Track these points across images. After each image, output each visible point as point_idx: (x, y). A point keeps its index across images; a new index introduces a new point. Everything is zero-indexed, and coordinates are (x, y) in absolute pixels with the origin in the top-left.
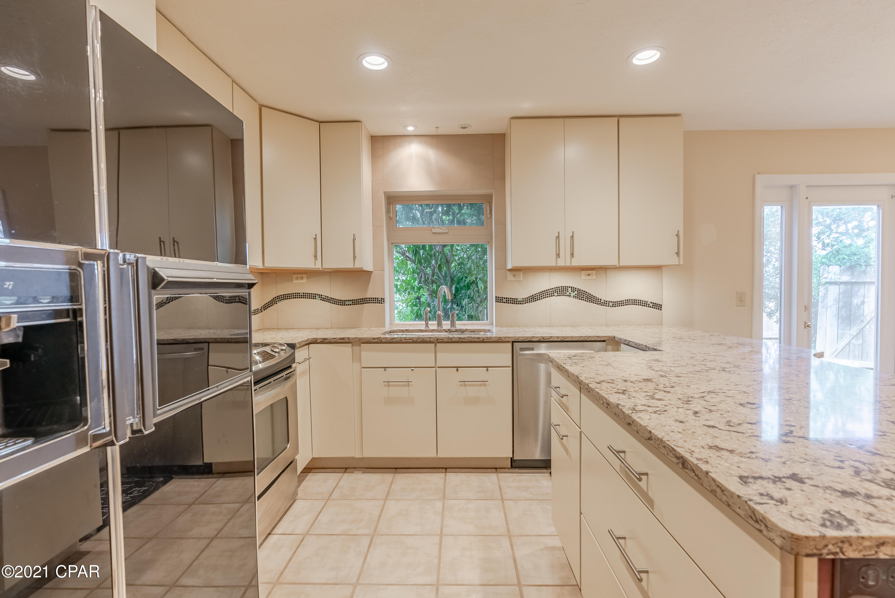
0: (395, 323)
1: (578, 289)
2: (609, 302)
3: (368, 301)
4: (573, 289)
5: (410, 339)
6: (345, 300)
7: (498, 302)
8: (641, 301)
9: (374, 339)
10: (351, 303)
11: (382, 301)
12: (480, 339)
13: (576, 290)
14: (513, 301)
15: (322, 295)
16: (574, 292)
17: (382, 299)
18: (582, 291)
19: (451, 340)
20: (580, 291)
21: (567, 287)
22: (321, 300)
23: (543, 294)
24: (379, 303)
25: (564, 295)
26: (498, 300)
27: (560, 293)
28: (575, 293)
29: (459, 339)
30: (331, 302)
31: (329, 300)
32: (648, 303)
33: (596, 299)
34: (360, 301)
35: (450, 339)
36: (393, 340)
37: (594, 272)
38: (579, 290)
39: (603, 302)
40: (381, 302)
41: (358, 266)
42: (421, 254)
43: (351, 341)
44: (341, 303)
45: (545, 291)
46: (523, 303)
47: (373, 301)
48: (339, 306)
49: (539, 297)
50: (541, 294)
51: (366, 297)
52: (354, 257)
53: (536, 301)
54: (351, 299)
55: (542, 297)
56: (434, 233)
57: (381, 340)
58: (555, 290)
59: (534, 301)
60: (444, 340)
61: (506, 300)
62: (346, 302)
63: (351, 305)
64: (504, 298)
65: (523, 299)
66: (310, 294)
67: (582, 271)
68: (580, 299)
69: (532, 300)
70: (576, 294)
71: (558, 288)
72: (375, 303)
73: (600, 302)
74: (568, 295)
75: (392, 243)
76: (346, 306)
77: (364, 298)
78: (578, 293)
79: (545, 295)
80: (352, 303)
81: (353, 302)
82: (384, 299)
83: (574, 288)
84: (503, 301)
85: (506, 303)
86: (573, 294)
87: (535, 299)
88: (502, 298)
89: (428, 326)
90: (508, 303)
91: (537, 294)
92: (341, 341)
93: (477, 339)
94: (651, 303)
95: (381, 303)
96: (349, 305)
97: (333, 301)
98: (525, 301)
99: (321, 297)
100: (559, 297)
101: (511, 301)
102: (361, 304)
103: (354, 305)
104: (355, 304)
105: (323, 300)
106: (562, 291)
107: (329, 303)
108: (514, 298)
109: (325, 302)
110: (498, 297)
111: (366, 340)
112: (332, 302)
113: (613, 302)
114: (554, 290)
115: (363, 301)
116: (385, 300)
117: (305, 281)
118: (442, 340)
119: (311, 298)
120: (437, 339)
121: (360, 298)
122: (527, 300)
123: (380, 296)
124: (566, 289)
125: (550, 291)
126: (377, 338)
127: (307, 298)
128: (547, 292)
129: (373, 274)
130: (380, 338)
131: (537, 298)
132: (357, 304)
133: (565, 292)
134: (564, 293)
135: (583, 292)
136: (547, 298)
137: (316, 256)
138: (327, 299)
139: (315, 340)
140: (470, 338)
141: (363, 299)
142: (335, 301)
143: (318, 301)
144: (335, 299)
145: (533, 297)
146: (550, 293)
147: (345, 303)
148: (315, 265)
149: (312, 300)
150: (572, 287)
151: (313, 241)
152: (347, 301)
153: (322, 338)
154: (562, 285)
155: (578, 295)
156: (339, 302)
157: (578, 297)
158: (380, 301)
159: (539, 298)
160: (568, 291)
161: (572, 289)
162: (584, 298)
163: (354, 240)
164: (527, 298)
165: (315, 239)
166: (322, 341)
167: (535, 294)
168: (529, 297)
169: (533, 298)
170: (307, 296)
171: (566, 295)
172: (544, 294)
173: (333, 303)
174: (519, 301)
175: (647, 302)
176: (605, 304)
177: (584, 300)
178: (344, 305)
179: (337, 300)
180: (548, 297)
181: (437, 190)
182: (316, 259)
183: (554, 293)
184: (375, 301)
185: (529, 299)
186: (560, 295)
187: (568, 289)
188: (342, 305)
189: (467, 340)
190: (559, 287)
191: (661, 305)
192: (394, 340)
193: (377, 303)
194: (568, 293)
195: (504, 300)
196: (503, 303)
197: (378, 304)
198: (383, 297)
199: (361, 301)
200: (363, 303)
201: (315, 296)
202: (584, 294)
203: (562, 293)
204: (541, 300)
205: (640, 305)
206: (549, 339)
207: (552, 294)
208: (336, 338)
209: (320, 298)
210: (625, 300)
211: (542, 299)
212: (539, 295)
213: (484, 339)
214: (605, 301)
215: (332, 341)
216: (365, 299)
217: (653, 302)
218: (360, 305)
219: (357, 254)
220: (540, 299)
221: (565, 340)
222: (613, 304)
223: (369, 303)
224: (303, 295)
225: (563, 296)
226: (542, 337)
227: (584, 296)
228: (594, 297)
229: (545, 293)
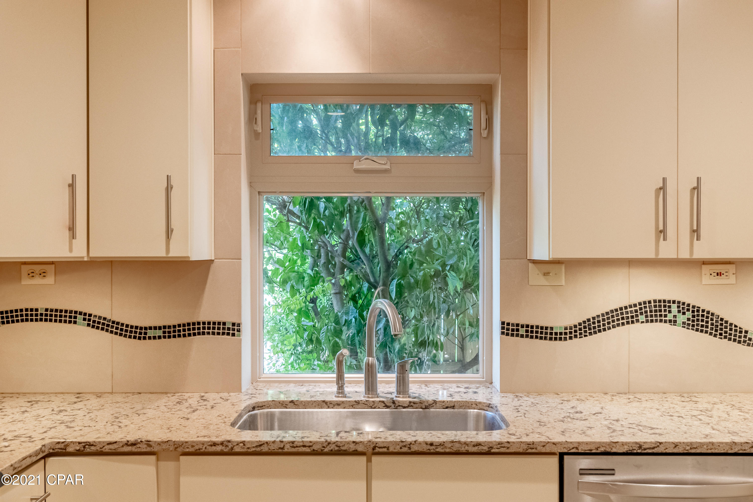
0: (264, 376)
1: (694, 307)
3: (201, 330)
4: (683, 307)
5: (304, 446)
6: (147, 325)
7: (507, 334)
9: (215, 444)
10: (159, 333)
11: (234, 330)
12: (481, 447)
13: (688, 310)
14: (542, 333)
15: (90, 315)
16: (684, 313)
17: (234, 324)
18: (703, 311)
19: (410, 448)
20: (698, 311)
21: (669, 302)
22: (89, 325)
23: (613, 316)
24: (228, 334)
25: (661, 321)
26: (508, 329)
27: (651, 316)
28: (686, 317)
29: (429, 447)
30: (112, 332)
31: (108, 325)
33: (736, 331)
34: (181, 328)
35: (405, 446)
36: (262, 448)
37: (731, 269)
38: (696, 310)
39: (751, 337)
40: (231, 332)
41: (176, 251)
42: (322, 210)
43: (156, 449)
44: (136, 332)
45: (616, 310)
46: (565, 339)
47: (214, 328)
48: (132, 340)
49: (604, 325)
50: (608, 318)
51: (195, 320)
52: (169, 232)
53: (595, 333)
54: (161, 324)
55: (609, 323)
56: (357, 171)
57: (232, 448)
58: (641, 309)
59: (591, 334)
60: (391, 449)
61: (527, 331)
62: (148, 331)
63: (160, 337)
64: (522, 326)
65: (566, 329)
66: (61, 311)
67: (703, 266)
68: (697, 330)
69: (585, 332)
70: (689, 319)
71: (647, 305)
72: (218, 334)
73: (745, 336)
74: (670, 321)
75: (259, 193)
76: (147, 341)
77: (191, 321)
78: (694, 316)
79: (618, 320)
80: (162, 335)
81: (164, 332)
82: (239, 325)
83: (684, 304)
84: (520, 333)
85: (527, 336)
86: (681, 318)
87: (594, 328)
88: (518, 325)
89: (343, 393)
90: (532, 337)
91: (598, 316)
93: (474, 446)
95: (233, 335)
96: (154, 338)
97: (117, 328)
98: (571, 333)
99: (89, 320)
100: (649, 324)
101: (537, 332)
102: (184, 336)
103: (167, 339)
104: (169, 337)
105: (93, 327)
106: (656, 311)
107: (108, 334)
108: (544, 325)
109: (99, 331)
110: (508, 324)
111: (193, 446)
112: (114, 330)
114: (637, 308)
115: (189, 330)
116: (243, 328)
117: (50, 280)
118: (385, 450)
119: (65, 322)
120: (372, 446)
121: (181, 322)
122: (576, 331)
123: (229, 319)
124: (665, 306)
125: (629, 310)
126: (222, 443)
127: (56, 321)
128: (622, 314)
129: (213, 267)
130: (229, 441)
131: (599, 326)
132: (174, 336)
133: (663, 313)
134: (661, 316)
135: (705, 313)
136: (621, 328)
137: (72, 229)
138: (103, 324)
139: (62, 446)
140: (457, 445)
141: (189, 324)
142: (122, 330)
143: (81, 329)
144: (122, 325)
145: (589, 325)
146: (629, 315)
147: (145, 333)
148: (71, 250)
149: (67, 325)
150: (679, 302)
151: (66, 192)
152: (150, 328)
153: (80, 443)
154: (658, 298)
155: (693, 321)
156: (131, 332)
157: (693, 326)
158: (229, 329)
159: (602, 327)
160: (670, 312)
161: (678, 307)
162: (707, 327)
163: (169, 189)
164: (575, 326)
165: (72, 186)
166: (79, 450)
167: (594, 318)
168: (580, 324)
169: (589, 327)
170: (56, 316)
171: (665, 322)
172: (615, 318)
173: (116, 333)
174: (556, 334)
177: (706, 332)
178: (145, 338)
179: (127, 326)
180: (623, 324)
181: (368, 72)
182: (73, 236)
183: (637, 316)
184: (219, 329)
185: (580, 329)
186: (652, 321)
187: (670, 307)
188: (140, 338)
189: (448, 450)
190: (650, 302)
192: (265, 449)
193: (223, 334)
194: (670, 317)
195: (522, 331)
196: (519, 338)
197: (225, 336)
198: (237, 321)
199: (184, 330)
200: (189, 335)
201: (75, 317)
202: (707, 317)
203: (656, 316)
204: (608, 331)
206: (653, 448)
207: (632, 317)
208: (116, 442)
209: (86, 322)
211: (609, 328)
212: (604, 320)
213: (492, 448)
215: (107, 449)
216: (194, 324)
218: (182, 339)
219: (174, 224)
220: (604, 330)
221: (693, 451)
223: (204, 333)
224: (46, 315)
225: (658, 324)
226: (636, 443)
227: (707, 322)
228: (731, 324)
229: (617, 315)
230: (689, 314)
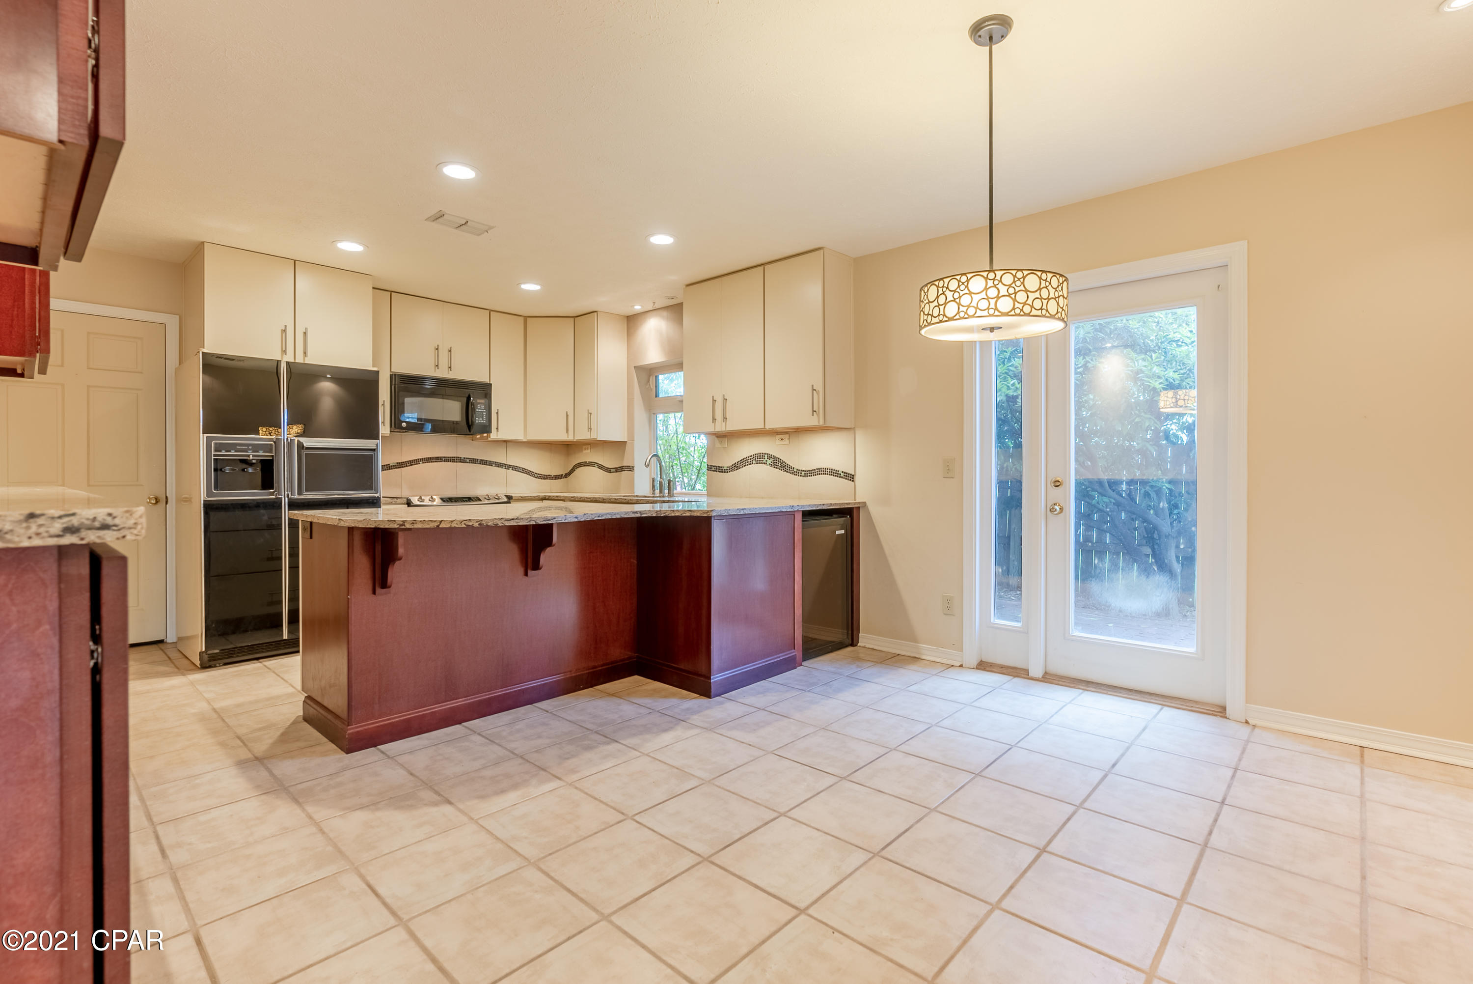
1: (773, 456)
2: (801, 470)
4: (770, 457)
6: (611, 467)
7: (710, 470)
8: (832, 469)
10: (614, 470)
11: (632, 469)
14: (720, 469)
16: (769, 459)
20: (775, 458)
21: (764, 454)
23: (744, 461)
26: (709, 468)
27: (758, 461)
30: (603, 470)
31: (602, 467)
32: (839, 473)
33: (789, 468)
37: (787, 436)
39: (796, 471)
41: (594, 436)
45: (746, 458)
46: (728, 472)
48: (608, 473)
51: (623, 466)
52: (589, 429)
53: (738, 469)
54: (614, 467)
55: (743, 464)
61: (715, 469)
62: (611, 469)
64: (714, 466)
65: (728, 467)
66: (593, 462)
67: (777, 436)
68: (775, 467)
69: (735, 469)
70: (771, 462)
71: (756, 456)
72: (629, 470)
73: (793, 470)
74: (765, 463)
75: (653, 413)
76: (612, 473)
79: (746, 463)
82: (633, 467)
84: (713, 470)
85: (715, 471)
86: (769, 462)
88: (711, 466)
90: (717, 471)
91: (739, 461)
92: (556, 498)
94: (843, 472)
98: (730, 469)
99: (598, 466)
100: (757, 465)
103: (616, 472)
105: (599, 468)
106: (759, 459)
108: (722, 465)
109: (600, 470)
113: (805, 471)
114: (753, 457)
115: (621, 469)
117: (589, 451)
121: (619, 466)
124: (763, 456)
125: (750, 458)
127: (591, 466)
128: (747, 460)
129: (627, 444)
131: (739, 466)
132: (618, 471)
133: (762, 459)
134: (761, 461)
135: (777, 459)
136: (747, 467)
141: (621, 467)
142: (605, 469)
143: (596, 469)
144: (605, 467)
149: (594, 467)
150: (768, 454)
154: (760, 452)
155: (773, 463)
156: (608, 470)
157: (773, 465)
159: (741, 466)
160: (764, 459)
161: (768, 456)
162: (778, 466)
164: (731, 466)
167: (737, 462)
168: (733, 465)
169: (736, 467)
170: (591, 464)
171: (763, 463)
174: (724, 470)
175: (838, 471)
176: (797, 473)
177: (778, 468)
180: (748, 465)
183: (753, 461)
185: (733, 468)
186: (758, 463)
188: (610, 472)
190: (757, 454)
191: (853, 475)
194: (764, 461)
196: (713, 472)
197: (630, 472)
200: (621, 471)
201: (595, 464)
202: (778, 461)
204: (743, 468)
205: (832, 475)
207: (751, 461)
210: (817, 469)
212: (741, 463)
214: (797, 469)
217: (844, 471)
219: (592, 426)
220: (741, 468)
222: (805, 474)
223: (625, 470)
224: (589, 464)
225: (760, 464)
227: (778, 463)
228: (787, 464)
230: (772, 460)
